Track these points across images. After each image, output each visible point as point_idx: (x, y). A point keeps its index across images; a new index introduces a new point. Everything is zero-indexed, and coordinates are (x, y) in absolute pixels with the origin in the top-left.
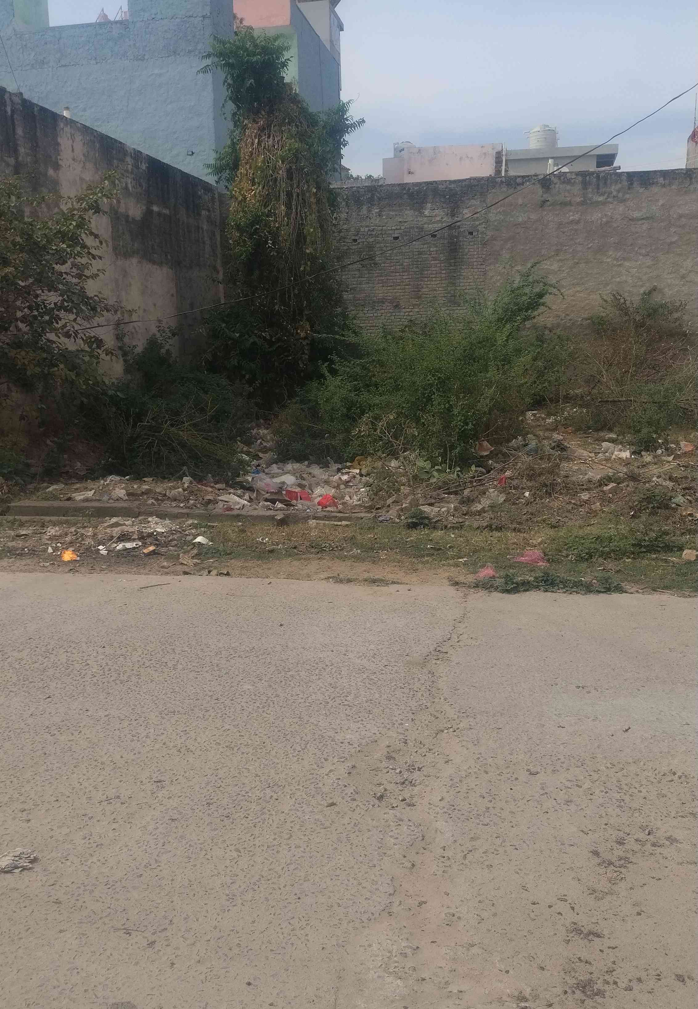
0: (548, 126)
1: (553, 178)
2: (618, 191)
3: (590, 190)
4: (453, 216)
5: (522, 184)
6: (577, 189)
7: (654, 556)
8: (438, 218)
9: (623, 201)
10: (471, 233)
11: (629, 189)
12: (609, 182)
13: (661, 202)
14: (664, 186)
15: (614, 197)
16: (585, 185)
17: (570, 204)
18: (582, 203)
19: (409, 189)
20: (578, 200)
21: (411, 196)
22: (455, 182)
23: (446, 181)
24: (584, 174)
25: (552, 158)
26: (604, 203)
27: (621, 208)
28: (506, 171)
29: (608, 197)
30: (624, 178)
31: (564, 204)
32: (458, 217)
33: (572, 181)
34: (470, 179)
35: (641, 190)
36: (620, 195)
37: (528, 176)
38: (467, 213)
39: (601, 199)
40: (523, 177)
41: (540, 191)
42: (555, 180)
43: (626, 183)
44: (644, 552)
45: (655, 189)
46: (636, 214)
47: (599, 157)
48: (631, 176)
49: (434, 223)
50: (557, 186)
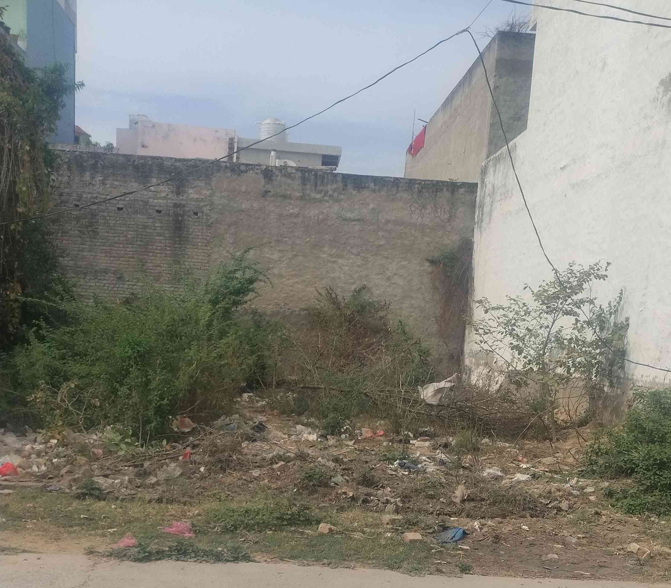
0: (278, 120)
1: (274, 170)
2: (334, 191)
3: (308, 186)
4: (178, 193)
5: (246, 172)
6: (297, 184)
7: (293, 529)
8: (163, 195)
9: (338, 201)
10: (196, 214)
11: (343, 190)
12: (325, 181)
13: (371, 206)
14: (374, 191)
15: (330, 196)
16: (304, 181)
17: (290, 197)
18: (302, 198)
19: (134, 161)
20: (298, 194)
21: (136, 168)
22: (180, 160)
23: (171, 158)
24: (302, 170)
25: (275, 150)
26: (320, 201)
27: (336, 208)
28: (238, 158)
29: (325, 195)
30: (339, 178)
31: (285, 197)
32: (183, 196)
33: (293, 175)
34: (195, 160)
35: (355, 193)
36: (335, 195)
37: (251, 165)
38: (192, 193)
39: (318, 196)
40: (247, 165)
41: (263, 181)
42: (277, 173)
43: (340, 184)
44: (286, 525)
45: (366, 193)
46: (349, 215)
47: (324, 157)
48: (346, 178)
49: (159, 198)
50: (279, 178)
